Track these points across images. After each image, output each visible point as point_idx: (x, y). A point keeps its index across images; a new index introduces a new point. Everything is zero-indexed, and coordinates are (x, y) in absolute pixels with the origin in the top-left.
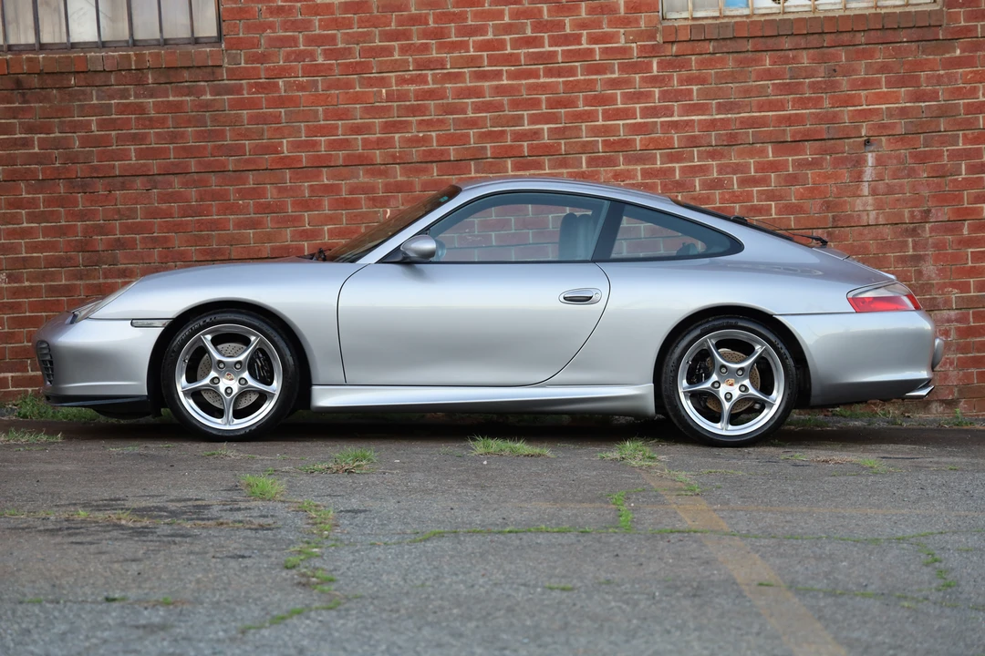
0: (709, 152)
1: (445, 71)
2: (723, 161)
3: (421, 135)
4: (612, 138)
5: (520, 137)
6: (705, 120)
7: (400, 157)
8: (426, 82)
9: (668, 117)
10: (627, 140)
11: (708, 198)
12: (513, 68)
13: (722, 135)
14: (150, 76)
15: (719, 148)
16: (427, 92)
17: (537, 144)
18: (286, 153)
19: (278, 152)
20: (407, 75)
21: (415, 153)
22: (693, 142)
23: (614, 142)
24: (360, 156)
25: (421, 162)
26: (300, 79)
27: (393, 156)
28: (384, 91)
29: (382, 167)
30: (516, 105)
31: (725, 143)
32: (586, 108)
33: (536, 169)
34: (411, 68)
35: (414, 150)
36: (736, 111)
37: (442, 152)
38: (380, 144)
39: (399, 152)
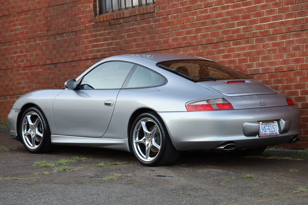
0: (295, 34)
1: (213, 7)
2: (301, 38)
3: (205, 33)
4: (262, 31)
5: (234, 32)
6: (293, 20)
7: (200, 43)
8: (207, 12)
9: (280, 20)
10: (267, 31)
11: (294, 54)
12: (232, 4)
13: (299, 26)
14: (138, 18)
15: (299, 32)
16: (207, 16)
17: (239, 35)
18: (171, 43)
19: (168, 43)
20: (202, 10)
21: (204, 41)
22: (289, 30)
23: (263, 32)
24: (189, 43)
25: (206, 44)
26: (175, 14)
27: (198, 42)
28: (195, 17)
29: (196, 47)
30: (233, 19)
31: (300, 30)
32: (254, 18)
33: (240, 45)
34: (203, 7)
35: (204, 39)
36: (304, 15)
37: (211, 40)
38: (195, 38)
39: (200, 40)
